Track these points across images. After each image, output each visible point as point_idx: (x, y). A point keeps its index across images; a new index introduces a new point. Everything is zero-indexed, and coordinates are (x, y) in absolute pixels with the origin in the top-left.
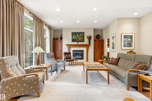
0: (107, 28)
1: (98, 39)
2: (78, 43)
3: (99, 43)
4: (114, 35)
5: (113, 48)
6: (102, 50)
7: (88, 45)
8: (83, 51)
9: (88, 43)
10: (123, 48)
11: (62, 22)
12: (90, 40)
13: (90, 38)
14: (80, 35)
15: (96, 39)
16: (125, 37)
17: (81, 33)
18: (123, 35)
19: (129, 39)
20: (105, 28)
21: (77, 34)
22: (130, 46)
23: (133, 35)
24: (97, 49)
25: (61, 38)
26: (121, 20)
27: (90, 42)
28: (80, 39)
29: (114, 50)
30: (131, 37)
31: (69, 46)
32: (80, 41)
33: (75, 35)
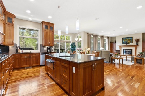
2: (127, 44)
8: (131, 50)
14: (129, 39)
17: (130, 37)
25: (115, 42)
27: (137, 44)
28: (129, 42)
31: (121, 47)
33: (125, 39)
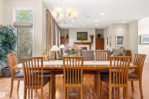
0: (107, 28)
1: (100, 37)
2: (82, 41)
3: (100, 41)
4: (111, 36)
5: (110, 46)
6: (103, 47)
7: (90, 43)
8: (86, 48)
9: (91, 42)
10: (117, 45)
11: (71, 25)
12: (93, 38)
13: (92, 37)
15: (97, 38)
16: (118, 37)
17: (85, 33)
18: (116, 36)
19: (121, 39)
20: (105, 29)
21: (82, 34)
22: (122, 44)
23: (124, 36)
24: (99, 46)
26: (115, 25)
28: (84, 38)
29: (111, 47)
30: (122, 37)
32: (84, 40)
33: (80, 34)
